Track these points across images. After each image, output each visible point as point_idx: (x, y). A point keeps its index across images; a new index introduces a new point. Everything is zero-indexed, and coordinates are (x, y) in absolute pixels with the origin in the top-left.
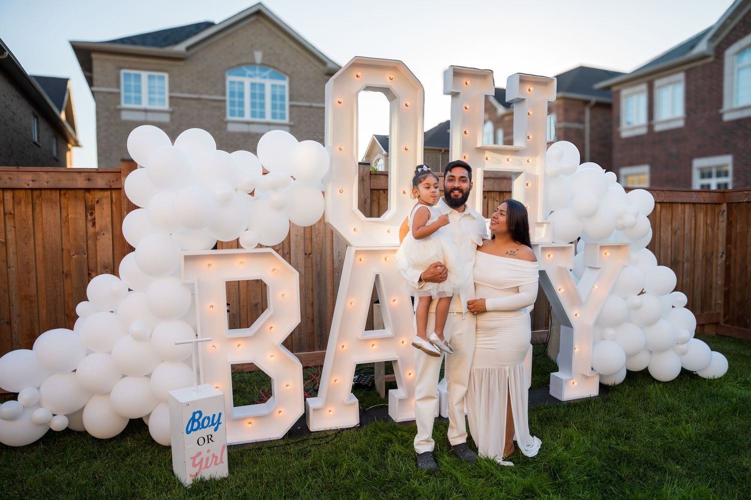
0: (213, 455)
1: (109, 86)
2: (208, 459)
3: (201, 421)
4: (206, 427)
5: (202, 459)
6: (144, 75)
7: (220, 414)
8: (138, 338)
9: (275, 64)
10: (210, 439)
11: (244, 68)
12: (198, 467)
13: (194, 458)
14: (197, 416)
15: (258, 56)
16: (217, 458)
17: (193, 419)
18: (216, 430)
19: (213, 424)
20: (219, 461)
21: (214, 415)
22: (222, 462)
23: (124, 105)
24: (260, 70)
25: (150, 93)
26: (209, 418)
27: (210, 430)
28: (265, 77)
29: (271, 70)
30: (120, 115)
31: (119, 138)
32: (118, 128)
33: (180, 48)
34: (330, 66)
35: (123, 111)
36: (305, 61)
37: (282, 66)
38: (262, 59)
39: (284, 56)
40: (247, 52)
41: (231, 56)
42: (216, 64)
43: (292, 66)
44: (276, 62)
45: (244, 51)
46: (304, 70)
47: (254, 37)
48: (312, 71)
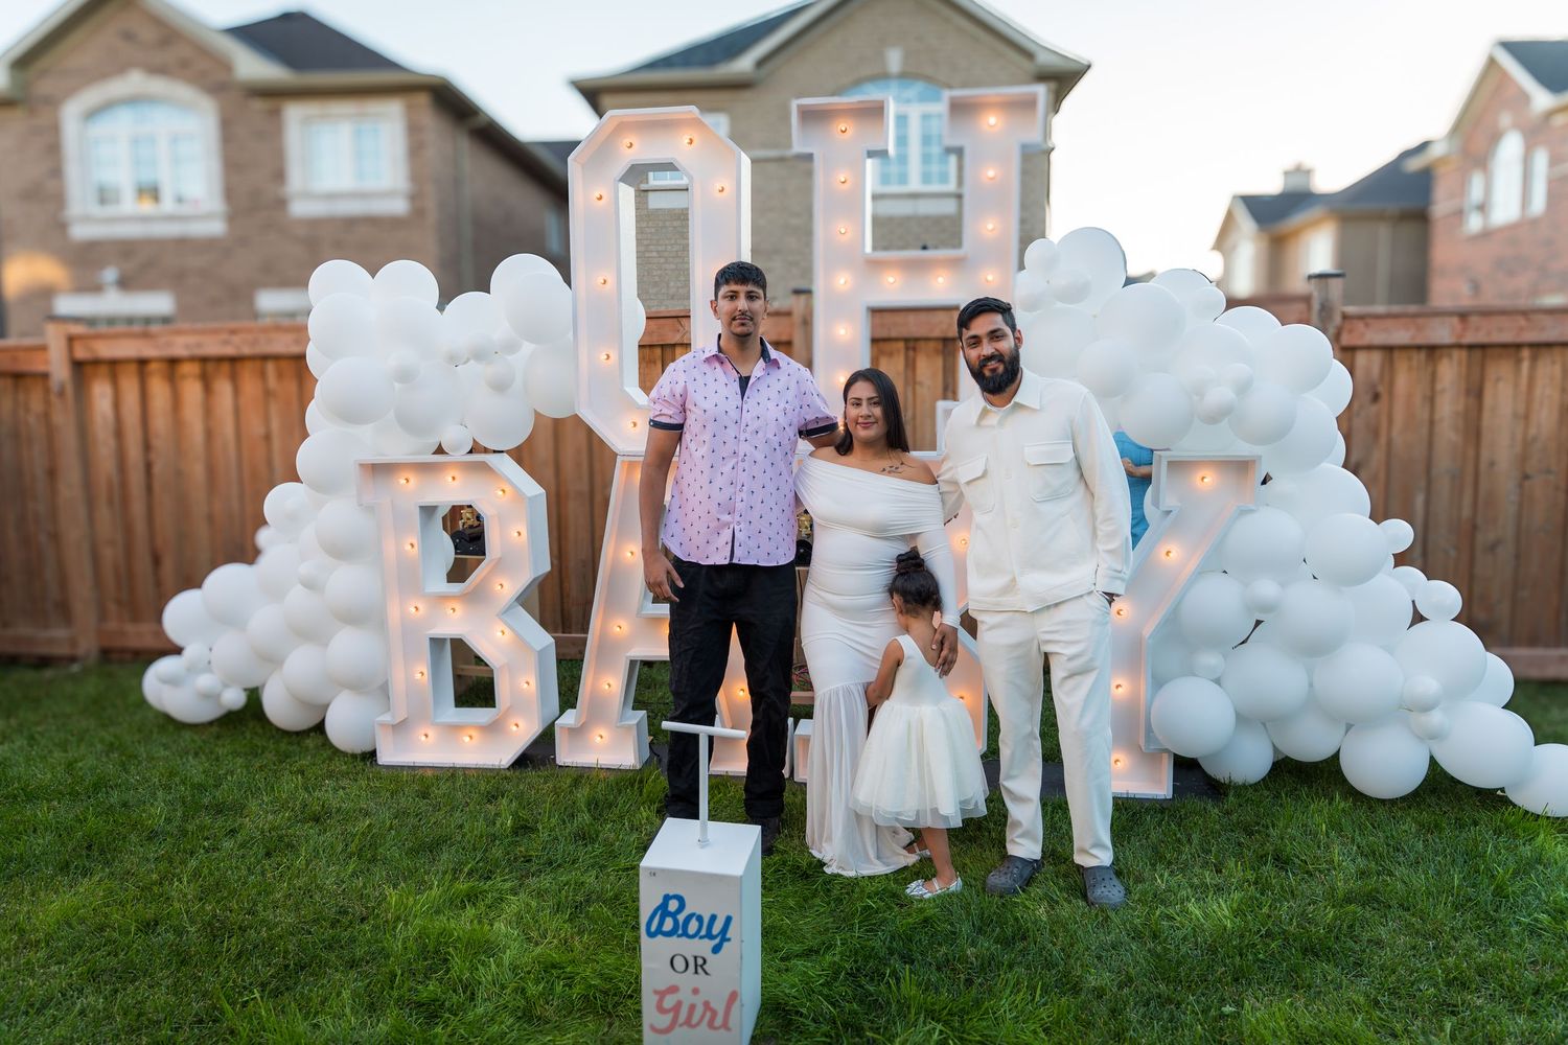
8: (310, 585)
15: (894, 60)
24: (898, 88)
28: (908, 101)
29: (921, 84)
30: (647, 203)
31: (646, 242)
32: (644, 225)
33: (744, 64)
34: (1043, 59)
35: (651, 194)
36: (990, 56)
37: (941, 73)
38: (902, 65)
39: (946, 51)
40: (873, 53)
41: (841, 67)
42: (813, 86)
43: (963, 69)
44: (931, 66)
45: (867, 53)
46: (988, 75)
47: (885, 20)
48: (1005, 75)
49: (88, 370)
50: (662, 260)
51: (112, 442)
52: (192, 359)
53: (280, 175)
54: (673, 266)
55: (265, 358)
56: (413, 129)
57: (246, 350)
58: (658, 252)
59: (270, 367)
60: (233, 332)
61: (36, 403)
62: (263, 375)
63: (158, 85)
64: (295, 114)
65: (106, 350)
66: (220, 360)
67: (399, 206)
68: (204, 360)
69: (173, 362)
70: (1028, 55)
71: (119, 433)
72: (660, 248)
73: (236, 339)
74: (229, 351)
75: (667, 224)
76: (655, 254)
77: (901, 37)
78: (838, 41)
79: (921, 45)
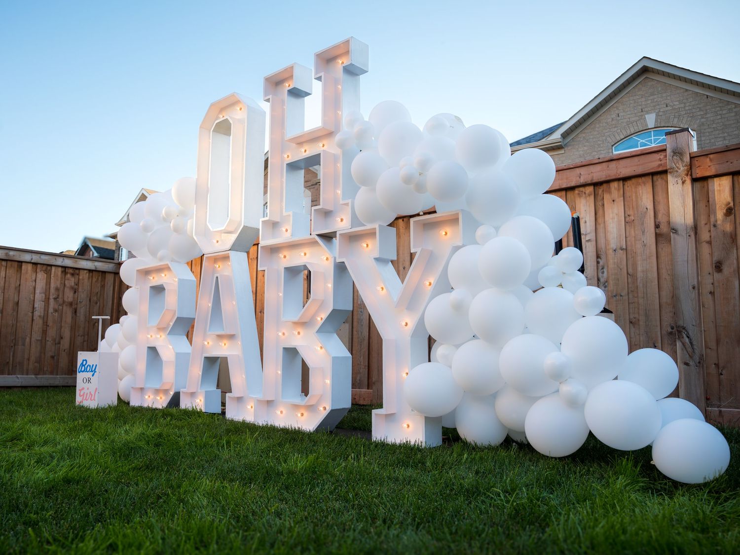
0: (90, 392)
2: (87, 394)
3: (86, 366)
4: (88, 372)
5: (84, 393)
7: (96, 365)
10: (89, 380)
12: (82, 397)
13: (80, 390)
14: (85, 362)
15: (651, 119)
16: (92, 395)
17: (82, 365)
18: (93, 375)
19: (92, 371)
20: (92, 399)
21: (93, 365)
22: (94, 400)
26: (90, 366)
27: (89, 375)
33: (556, 136)
36: (720, 105)
37: (684, 122)
38: (656, 121)
39: (687, 108)
40: (637, 118)
41: (616, 129)
42: (599, 142)
43: (700, 117)
44: (676, 120)
45: (633, 119)
46: (719, 117)
47: (643, 99)
48: (733, 114)
77: (654, 106)
78: (614, 116)
79: (669, 108)
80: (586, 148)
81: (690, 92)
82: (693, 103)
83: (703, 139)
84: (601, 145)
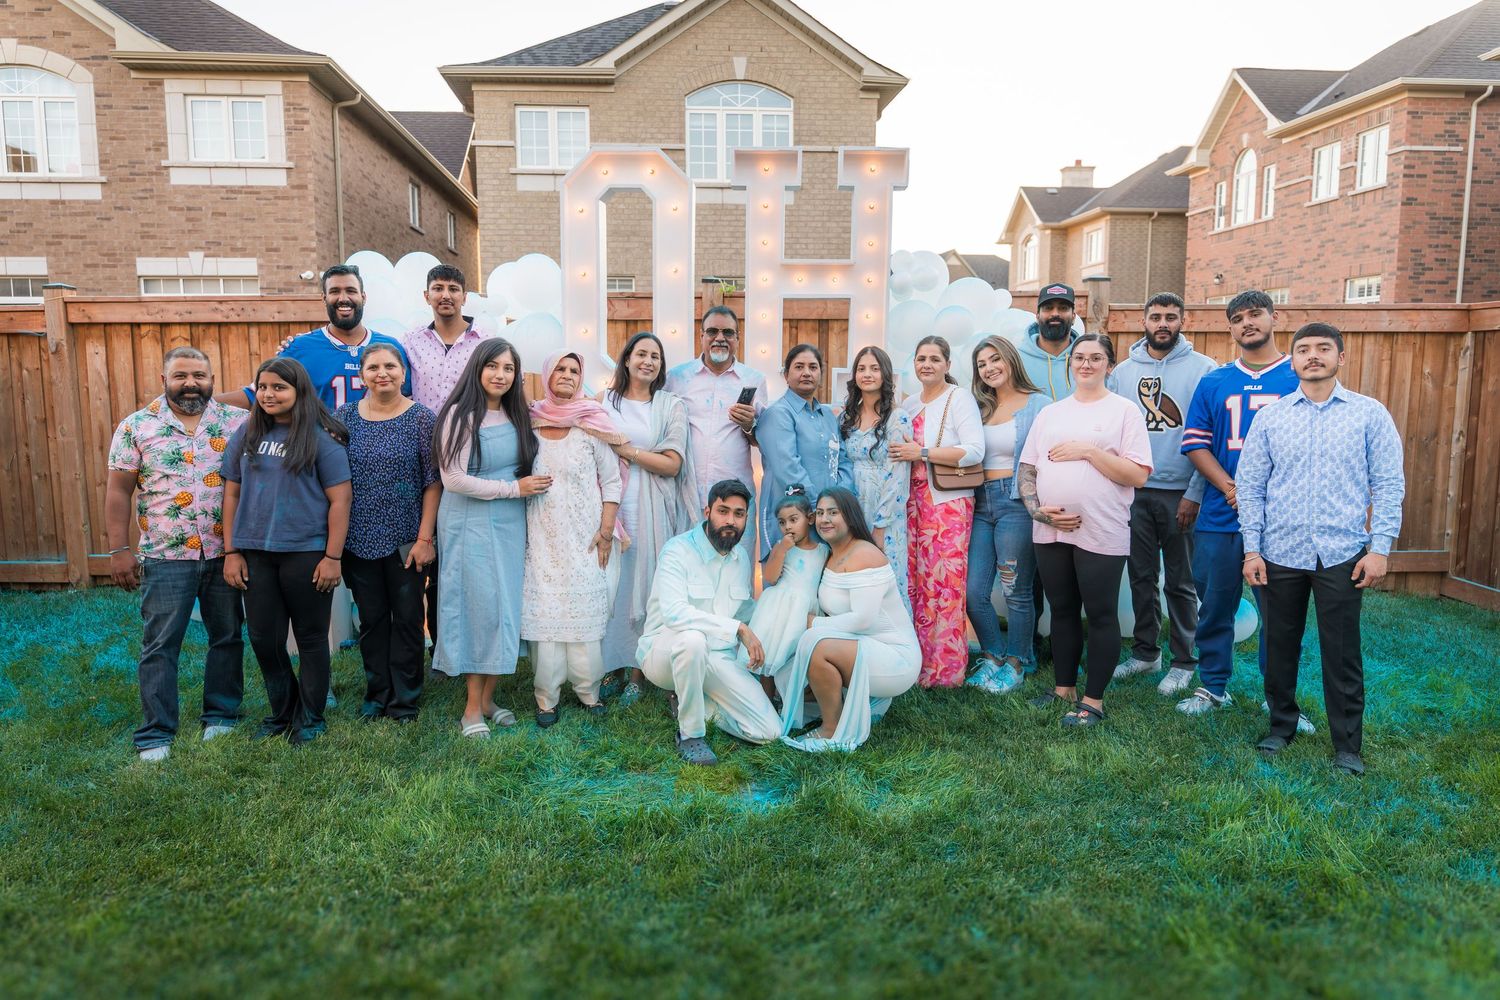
1: (498, 137)
6: (552, 112)
9: (770, 78)
11: (715, 89)
15: (740, 67)
23: (521, 167)
24: (742, 92)
25: (560, 143)
28: (752, 103)
29: (763, 90)
30: (515, 184)
31: (514, 221)
32: (513, 205)
33: (606, 63)
34: (870, 72)
35: (519, 177)
36: (824, 67)
37: (781, 80)
38: (747, 71)
39: (786, 61)
40: (721, 59)
41: (692, 70)
42: (667, 86)
43: (800, 78)
44: (772, 74)
45: (716, 59)
46: (822, 84)
47: (732, 30)
48: (836, 85)
49: (81, 330)
50: (530, 238)
51: (105, 395)
52: (180, 324)
53: (160, 146)
54: (540, 244)
55: (249, 324)
56: (291, 107)
57: (234, 318)
58: (526, 230)
59: (254, 331)
60: (221, 302)
61: (30, 359)
62: (248, 339)
63: (31, 53)
64: (173, 86)
65: (100, 315)
66: (209, 324)
67: (280, 180)
68: (191, 324)
69: (164, 325)
70: (859, 70)
71: (111, 388)
72: (528, 227)
73: (223, 307)
74: (219, 318)
75: (535, 205)
76: (522, 232)
77: (746, 46)
78: (690, 47)
79: (764, 54)
80: (647, 91)
81: (791, 38)
82: (793, 55)
83: (802, 111)
84: (670, 92)
